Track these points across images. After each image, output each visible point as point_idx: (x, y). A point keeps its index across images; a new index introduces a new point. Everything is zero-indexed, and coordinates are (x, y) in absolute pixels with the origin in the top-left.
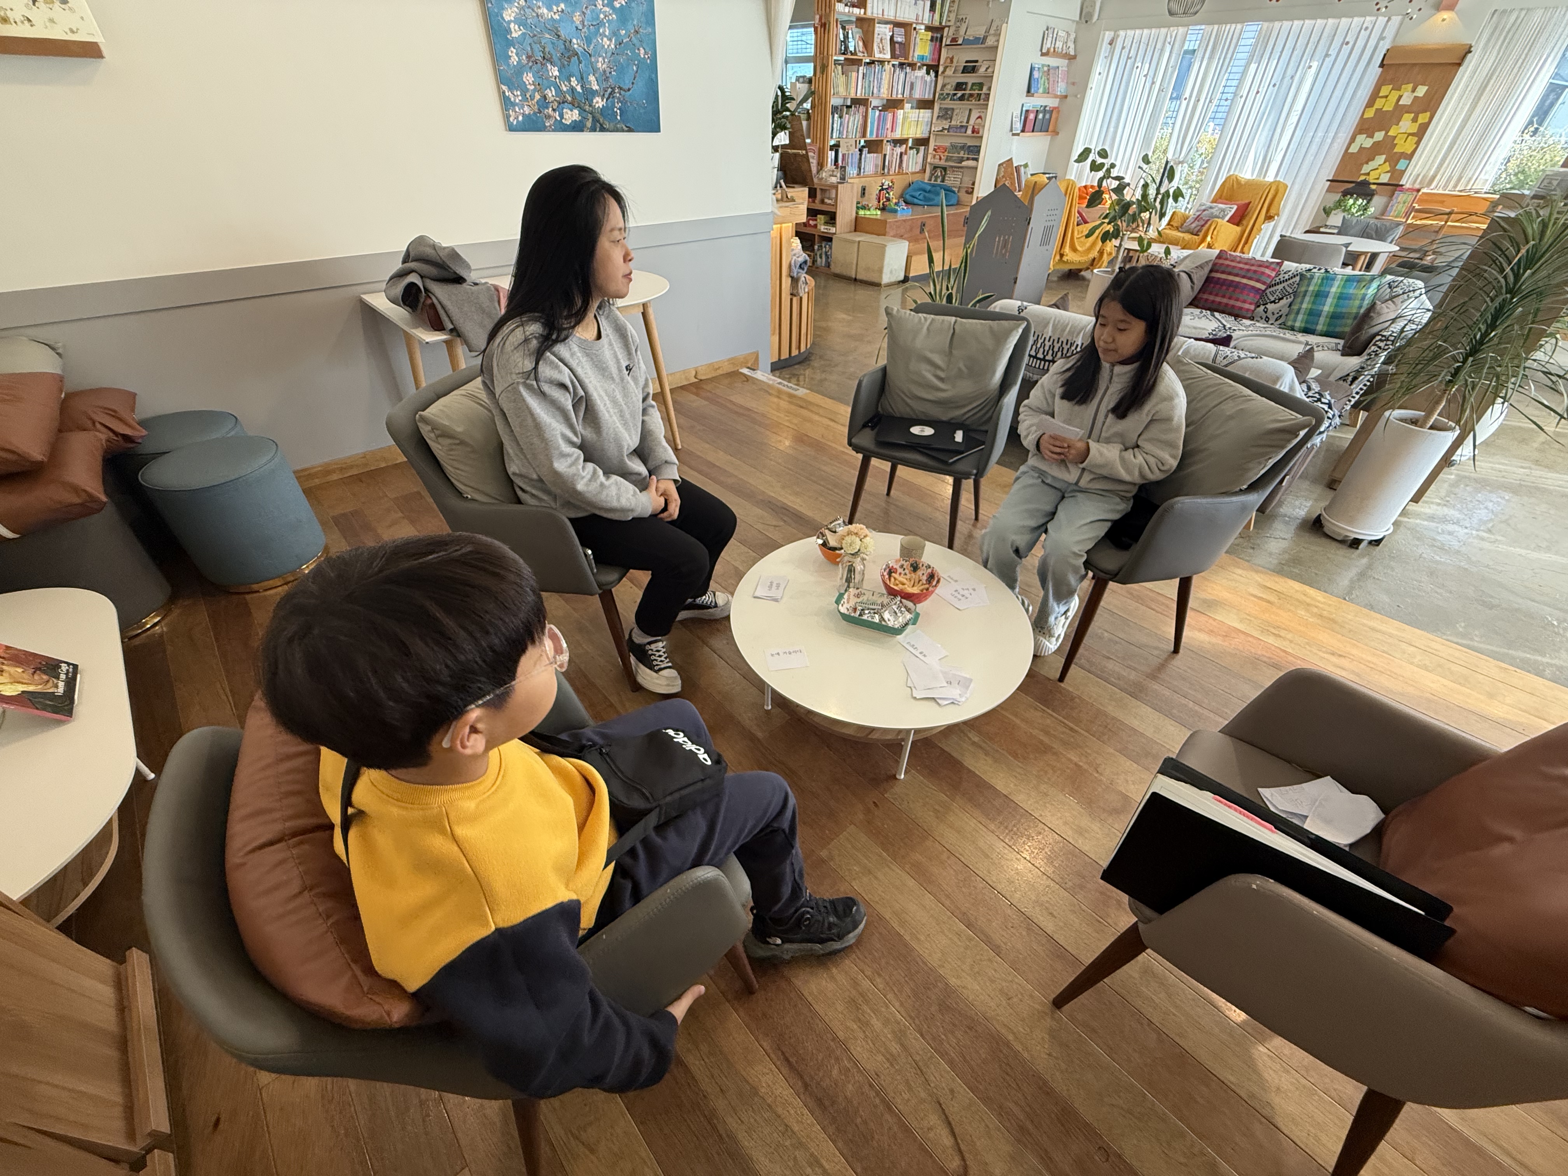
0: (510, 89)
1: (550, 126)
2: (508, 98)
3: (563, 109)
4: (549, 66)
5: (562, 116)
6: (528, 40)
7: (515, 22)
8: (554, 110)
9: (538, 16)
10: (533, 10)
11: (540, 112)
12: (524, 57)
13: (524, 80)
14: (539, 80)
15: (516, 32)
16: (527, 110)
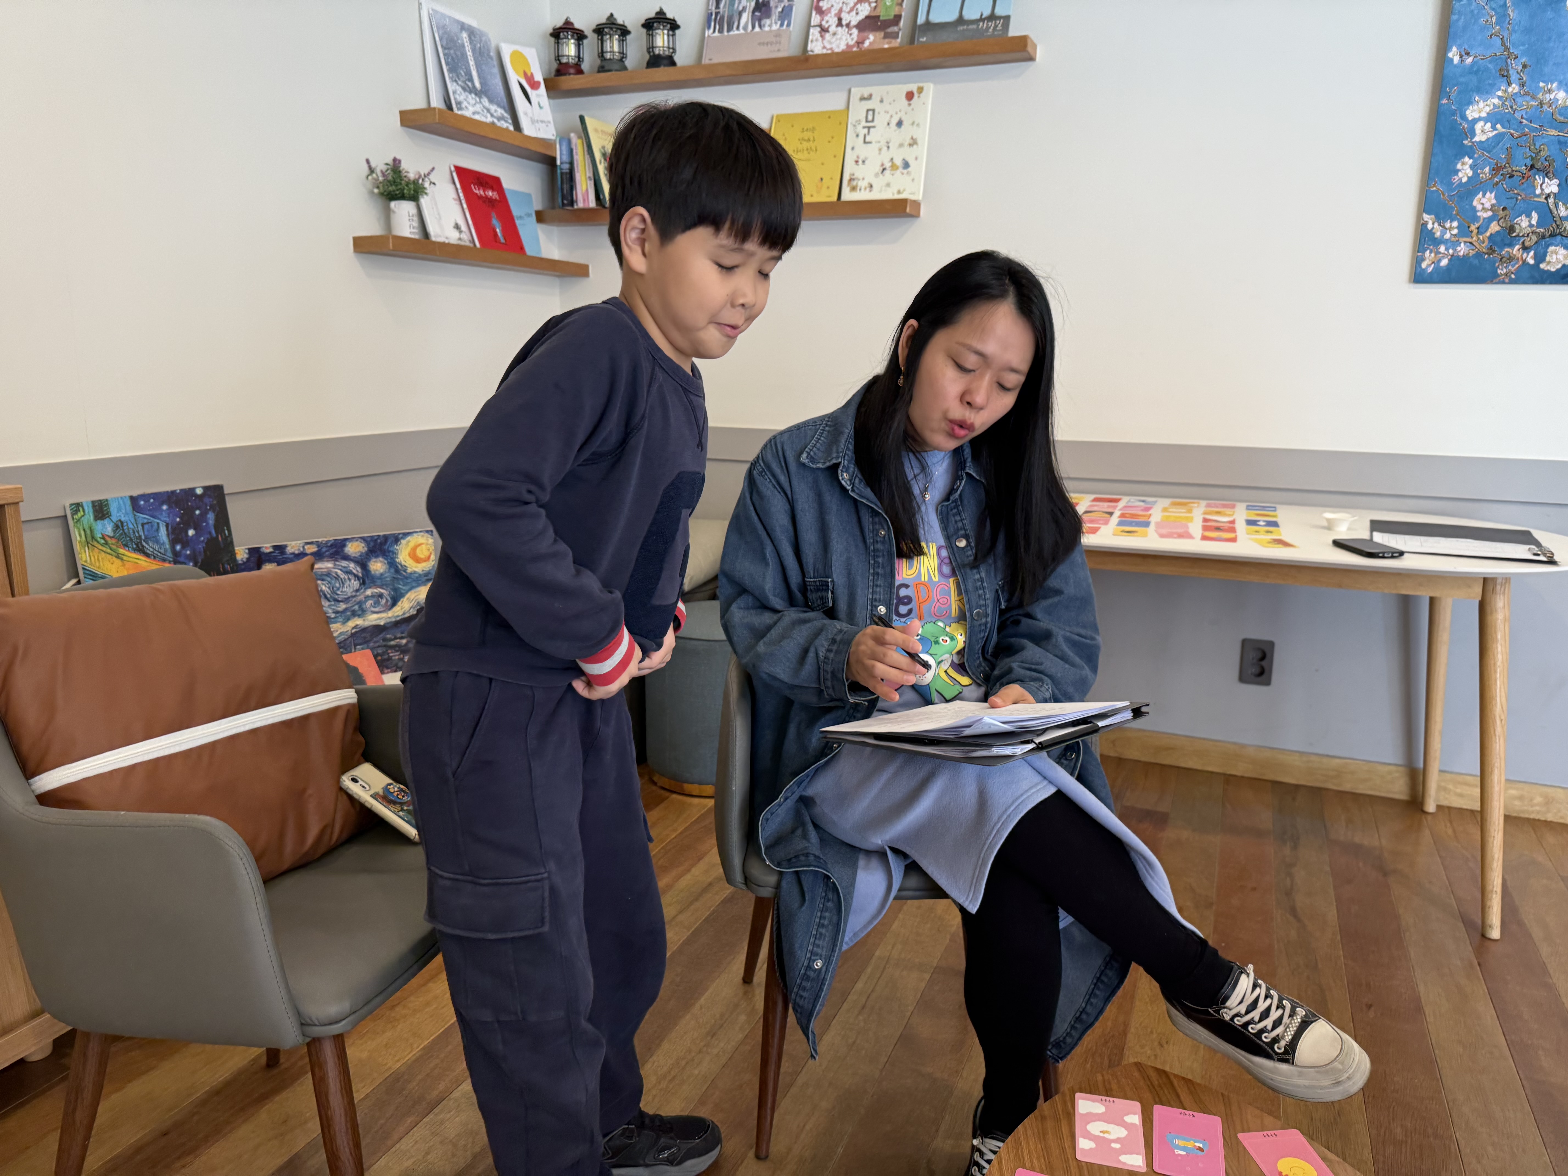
0: (1440, 220)
1: (1506, 274)
2: (1431, 233)
3: (1547, 246)
4: (1539, 180)
5: (1540, 258)
6: (1507, 143)
7: (1486, 120)
8: (1525, 248)
9: (1541, 104)
10: (1534, 98)
11: (1491, 251)
12: (1487, 169)
13: (1475, 203)
14: (1509, 204)
15: (1483, 133)
16: (1462, 249)
